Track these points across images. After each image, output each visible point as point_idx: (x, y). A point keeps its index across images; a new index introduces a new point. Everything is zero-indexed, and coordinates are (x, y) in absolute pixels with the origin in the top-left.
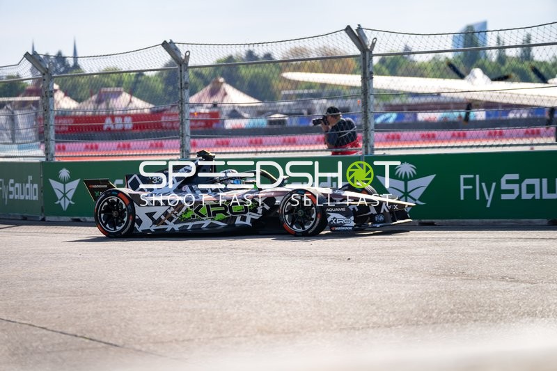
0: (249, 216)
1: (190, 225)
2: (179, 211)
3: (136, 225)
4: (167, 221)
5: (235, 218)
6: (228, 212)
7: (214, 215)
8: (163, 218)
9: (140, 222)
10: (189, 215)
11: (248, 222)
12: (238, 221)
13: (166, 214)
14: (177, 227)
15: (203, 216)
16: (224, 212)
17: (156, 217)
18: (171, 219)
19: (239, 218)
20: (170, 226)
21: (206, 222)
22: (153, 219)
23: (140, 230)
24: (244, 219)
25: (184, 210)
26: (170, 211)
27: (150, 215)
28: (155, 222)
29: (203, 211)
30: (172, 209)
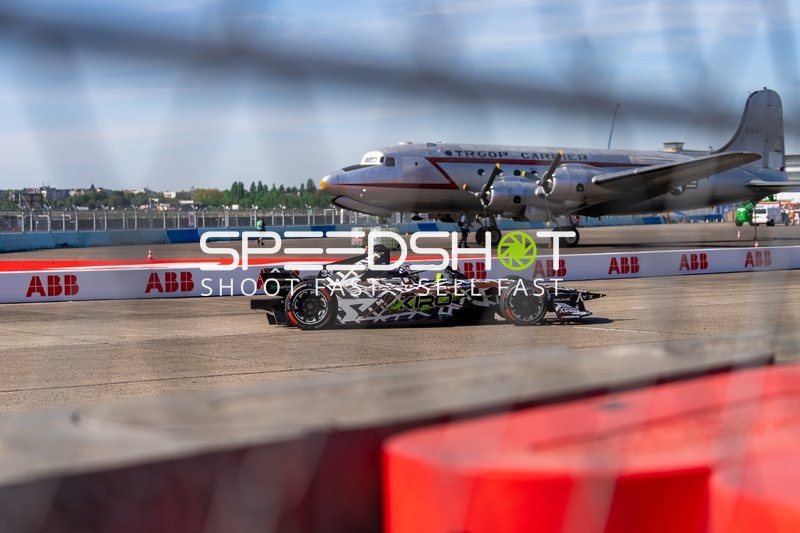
0: (451, 308)
1: (397, 316)
2: (388, 303)
3: (339, 317)
4: (375, 313)
5: (438, 309)
6: (433, 304)
7: (421, 306)
8: (371, 309)
9: (343, 314)
10: (398, 306)
11: (450, 313)
12: (441, 312)
13: (374, 306)
14: (384, 318)
15: (410, 307)
16: (430, 304)
17: (362, 309)
18: (379, 310)
19: (441, 309)
20: (378, 317)
21: (412, 313)
22: (358, 311)
23: (343, 322)
24: (446, 310)
25: (394, 302)
26: (378, 303)
27: (356, 307)
28: (361, 314)
29: (412, 303)
30: (382, 301)
